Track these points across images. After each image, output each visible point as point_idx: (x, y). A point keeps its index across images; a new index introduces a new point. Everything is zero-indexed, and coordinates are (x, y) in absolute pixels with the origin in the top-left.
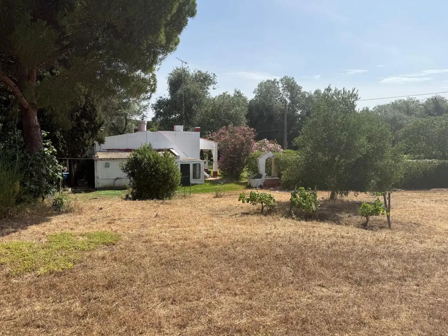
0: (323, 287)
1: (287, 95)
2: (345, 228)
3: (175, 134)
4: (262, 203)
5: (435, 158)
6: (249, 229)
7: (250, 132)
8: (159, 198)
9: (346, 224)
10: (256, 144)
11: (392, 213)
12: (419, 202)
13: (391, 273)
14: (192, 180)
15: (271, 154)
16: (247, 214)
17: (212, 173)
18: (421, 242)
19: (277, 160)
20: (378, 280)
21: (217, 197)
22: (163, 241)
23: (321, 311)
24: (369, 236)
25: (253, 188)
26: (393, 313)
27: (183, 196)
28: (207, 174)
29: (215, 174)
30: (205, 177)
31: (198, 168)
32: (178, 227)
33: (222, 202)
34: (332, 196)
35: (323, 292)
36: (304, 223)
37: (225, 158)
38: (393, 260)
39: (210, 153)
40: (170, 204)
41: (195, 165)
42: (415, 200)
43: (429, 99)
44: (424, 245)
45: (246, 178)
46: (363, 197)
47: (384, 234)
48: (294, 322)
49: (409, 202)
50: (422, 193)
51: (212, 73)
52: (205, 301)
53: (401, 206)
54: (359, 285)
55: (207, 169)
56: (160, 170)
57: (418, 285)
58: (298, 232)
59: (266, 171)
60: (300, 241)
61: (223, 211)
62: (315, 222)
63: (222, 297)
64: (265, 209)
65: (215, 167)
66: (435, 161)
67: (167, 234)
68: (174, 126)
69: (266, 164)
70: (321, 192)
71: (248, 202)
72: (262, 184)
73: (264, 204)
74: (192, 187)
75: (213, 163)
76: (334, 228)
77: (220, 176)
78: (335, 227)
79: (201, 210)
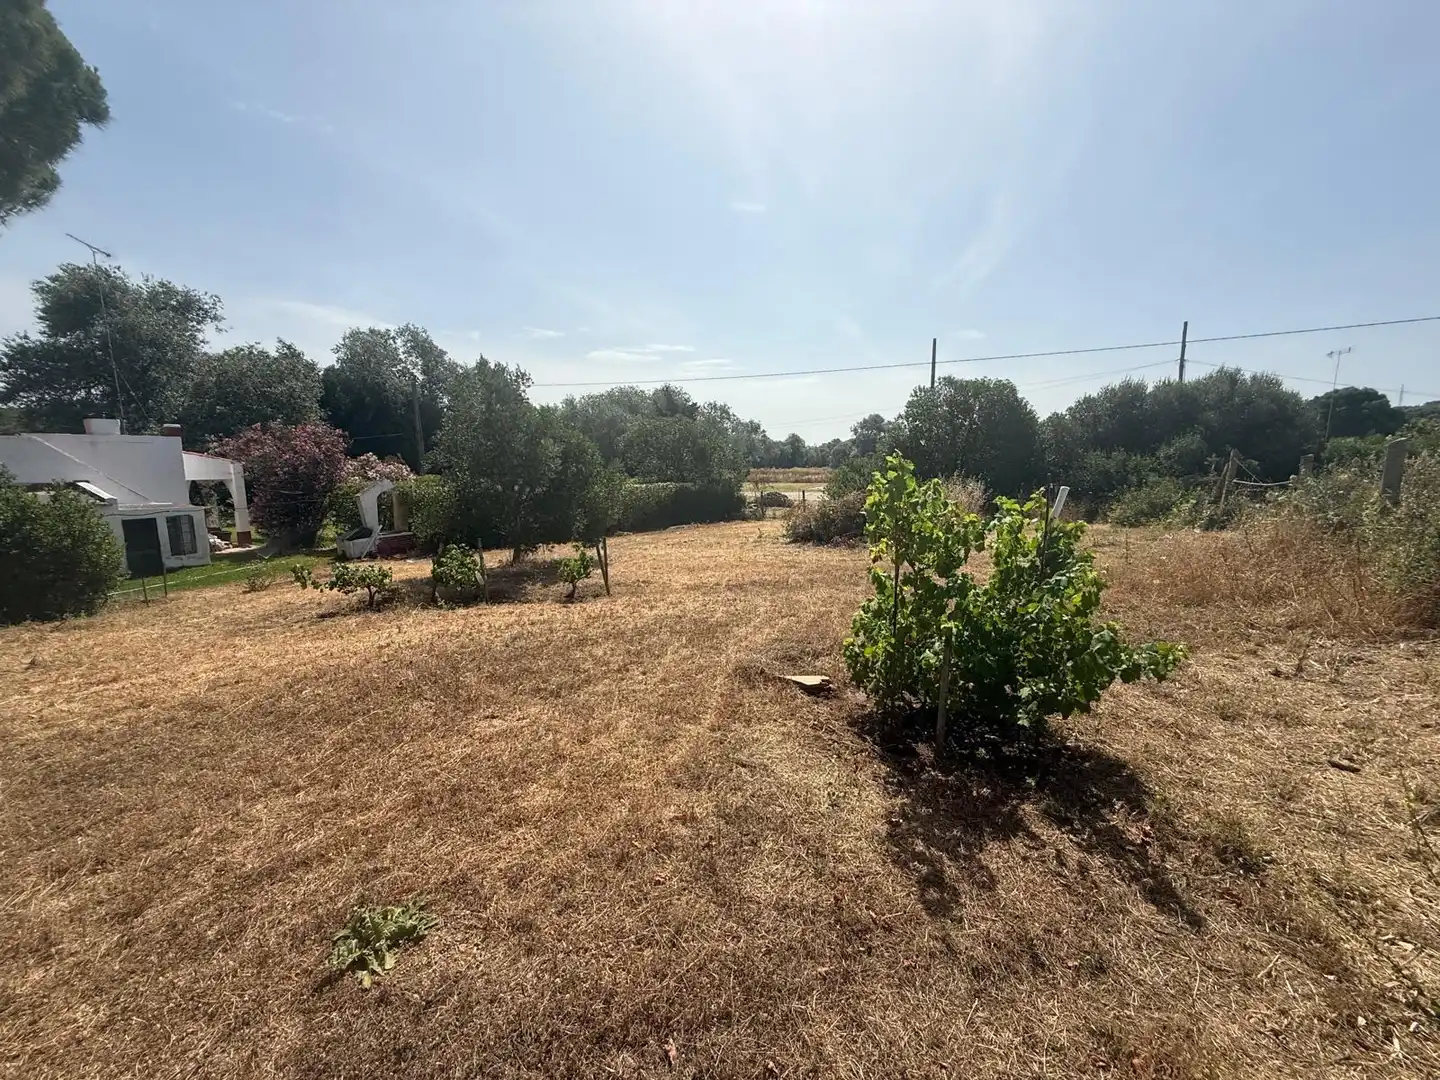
0: (494, 717)
1: (416, 365)
2: (537, 607)
3: (93, 444)
4: (369, 587)
5: (671, 480)
6: (335, 646)
7: (335, 438)
8: (44, 618)
9: (539, 599)
10: (351, 465)
11: (611, 571)
12: (651, 550)
13: (607, 664)
14: (168, 558)
15: (387, 485)
16: (331, 615)
17: (234, 537)
18: (651, 608)
19: (404, 498)
20: (588, 681)
21: (253, 589)
22: (59, 726)
23: (489, 760)
24: (577, 613)
25: (353, 559)
26: (608, 726)
27: (143, 602)
28: (219, 541)
29: (244, 538)
30: (214, 547)
31: (185, 528)
32: (115, 680)
33: (268, 599)
34: (516, 557)
35: (495, 727)
36: (461, 611)
37: (269, 497)
38: (610, 644)
39: (221, 489)
40: (88, 627)
41: (174, 522)
42: (647, 546)
43: (657, 390)
44: (655, 612)
45: (333, 540)
46: (565, 552)
47: (599, 605)
48: (435, 800)
49: (637, 550)
50: (655, 535)
51: (206, 293)
52: (205, 829)
53: (626, 559)
54: (558, 696)
55: (219, 529)
56: (38, 539)
57: (644, 673)
58: (448, 630)
59: (380, 520)
60: (452, 647)
61: (265, 620)
62: (483, 605)
63: (259, 807)
64: (377, 597)
65: (242, 521)
66: (671, 485)
67: (76, 706)
68: (85, 421)
69: (379, 506)
70: (499, 551)
71: (331, 589)
72: (373, 549)
73: (374, 589)
74: (169, 576)
75: (236, 514)
76: (518, 611)
77: (257, 541)
78: (518, 609)
79: (199, 627)
